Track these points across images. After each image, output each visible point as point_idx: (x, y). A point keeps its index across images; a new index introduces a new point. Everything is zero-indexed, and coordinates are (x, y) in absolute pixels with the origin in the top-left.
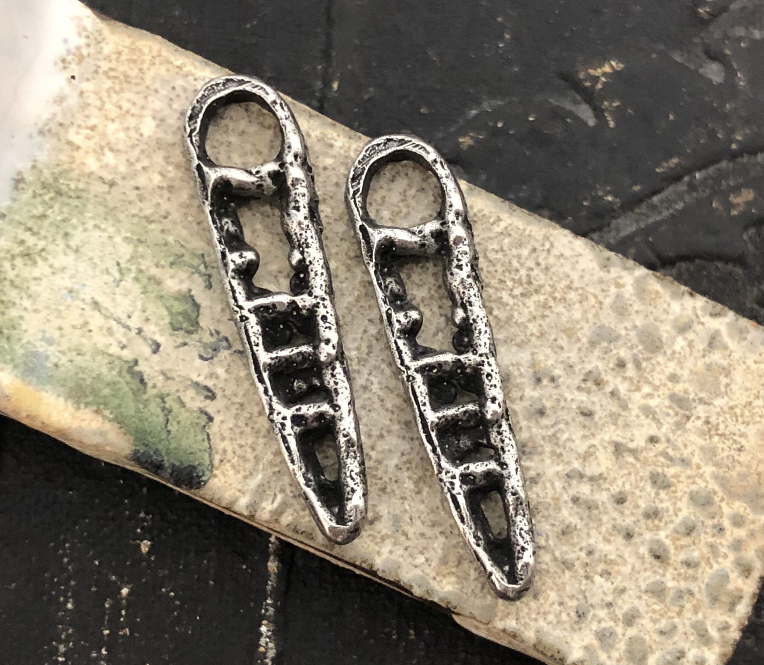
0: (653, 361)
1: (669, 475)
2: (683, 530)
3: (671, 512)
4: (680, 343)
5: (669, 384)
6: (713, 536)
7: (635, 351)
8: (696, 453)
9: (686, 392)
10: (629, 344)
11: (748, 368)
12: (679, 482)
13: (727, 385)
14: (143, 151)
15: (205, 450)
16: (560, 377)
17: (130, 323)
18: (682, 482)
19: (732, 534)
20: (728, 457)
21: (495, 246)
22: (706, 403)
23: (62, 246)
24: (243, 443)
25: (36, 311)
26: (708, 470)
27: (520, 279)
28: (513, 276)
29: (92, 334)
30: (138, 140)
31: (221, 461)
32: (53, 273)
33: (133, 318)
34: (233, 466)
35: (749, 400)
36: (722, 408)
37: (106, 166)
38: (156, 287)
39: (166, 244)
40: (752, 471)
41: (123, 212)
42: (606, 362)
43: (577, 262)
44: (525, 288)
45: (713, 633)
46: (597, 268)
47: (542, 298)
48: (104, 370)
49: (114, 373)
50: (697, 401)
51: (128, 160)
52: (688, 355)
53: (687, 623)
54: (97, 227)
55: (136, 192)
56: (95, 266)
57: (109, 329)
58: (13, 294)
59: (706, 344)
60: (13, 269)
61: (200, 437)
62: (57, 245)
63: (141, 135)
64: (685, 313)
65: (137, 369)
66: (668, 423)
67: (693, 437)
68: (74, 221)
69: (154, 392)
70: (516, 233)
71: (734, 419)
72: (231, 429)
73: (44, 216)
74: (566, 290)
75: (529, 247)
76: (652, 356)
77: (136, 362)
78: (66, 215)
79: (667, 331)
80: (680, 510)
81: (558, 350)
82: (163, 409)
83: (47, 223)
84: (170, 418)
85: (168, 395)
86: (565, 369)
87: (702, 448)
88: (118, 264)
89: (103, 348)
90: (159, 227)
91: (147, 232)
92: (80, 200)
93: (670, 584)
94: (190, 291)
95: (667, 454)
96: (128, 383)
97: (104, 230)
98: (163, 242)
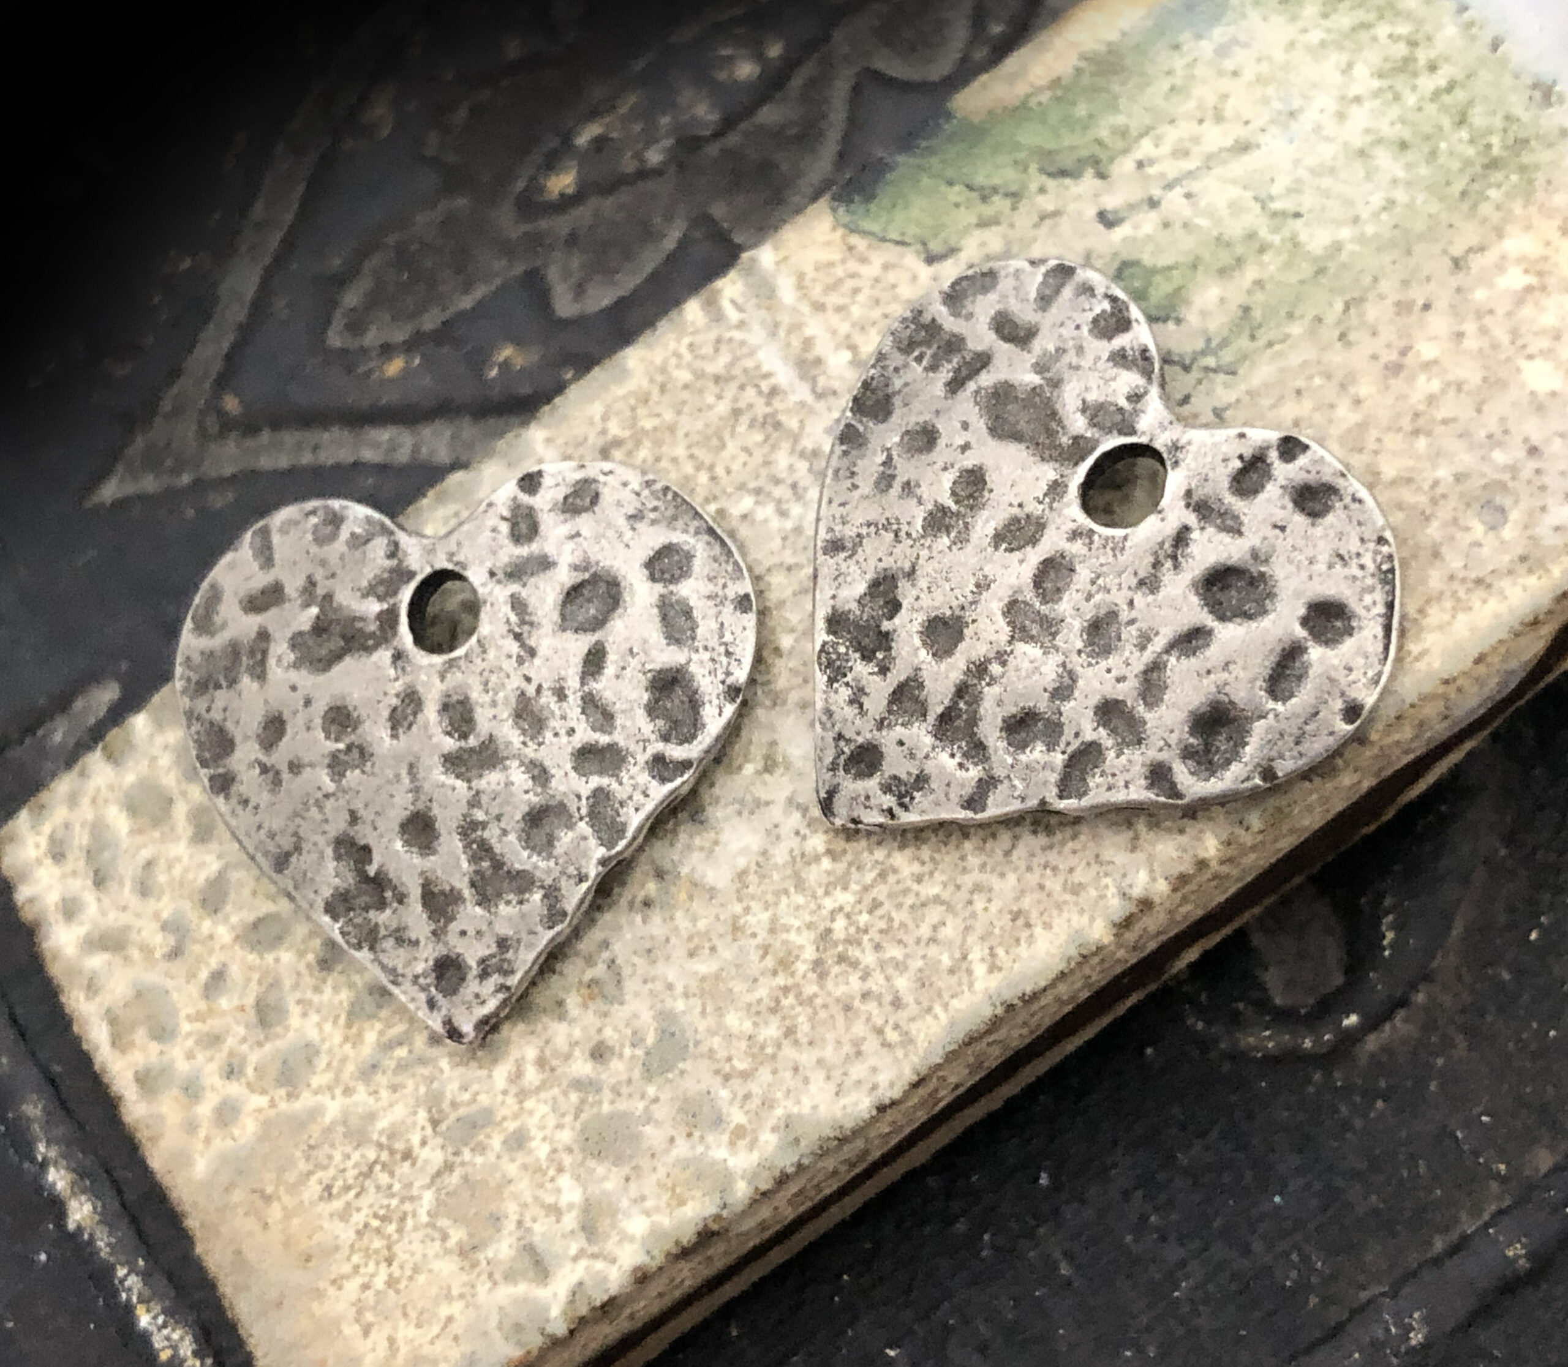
0: (569, 1119)
1: (366, 1025)
2: (271, 999)
3: (309, 995)
4: (570, 1192)
5: (512, 1126)
6: (231, 1054)
7: (607, 1094)
8: (371, 1100)
9: (481, 1149)
10: (624, 1090)
11: (449, 1297)
12: (346, 1039)
13: (445, 1237)
14: (1495, 346)
15: (884, 230)
16: (644, 921)
17: (1178, 192)
18: (341, 1046)
19: (213, 1088)
20: (330, 1157)
21: (948, 932)
22: (439, 1174)
23: (1388, 130)
24: (861, 298)
25: (1292, 45)
26: (333, 1108)
27: (859, 943)
28: (873, 934)
29: (1194, 124)
30: (1524, 347)
31: (851, 248)
32: (1343, 98)
33: (1184, 201)
34: (831, 264)
35: (395, 1264)
36: (412, 1199)
37: (1501, 267)
38: (1220, 265)
39: (1290, 316)
40: (282, 1189)
41: (1394, 263)
42: (621, 1026)
43: (828, 1078)
44: (836, 944)
45: (96, 961)
46: (795, 1110)
47: (801, 967)
48: (1120, 120)
49: (1104, 133)
50: (451, 1158)
51: (1491, 312)
52: (541, 1193)
53: (138, 923)
54: (1390, 204)
55: (1420, 302)
56: (1315, 172)
57: (1186, 153)
58: (1344, 20)
59: (537, 1239)
60: (1390, 36)
61: (912, 230)
62: (1393, 124)
63: (1530, 357)
64: (615, 1238)
65: (1089, 172)
66: (450, 1079)
67: (399, 1112)
68: (1423, 171)
69: (1034, 187)
70: (950, 987)
71: (382, 1212)
72: (894, 286)
73: (1462, 120)
74: (788, 1023)
75: (908, 998)
76: (578, 1125)
77: (1102, 176)
78: (1442, 159)
79: (605, 1178)
80: (305, 1015)
81: (692, 946)
82: (995, 190)
83: (1446, 122)
84: (974, 195)
85: (1014, 208)
86: (652, 938)
87: (372, 1117)
88: (1297, 215)
89: (1158, 131)
90: (1330, 318)
91: (1331, 290)
92: (1457, 194)
93: (207, 925)
94: (1178, 321)
95: (400, 1044)
96: (1072, 148)
97: (1376, 215)
98: (1297, 313)
